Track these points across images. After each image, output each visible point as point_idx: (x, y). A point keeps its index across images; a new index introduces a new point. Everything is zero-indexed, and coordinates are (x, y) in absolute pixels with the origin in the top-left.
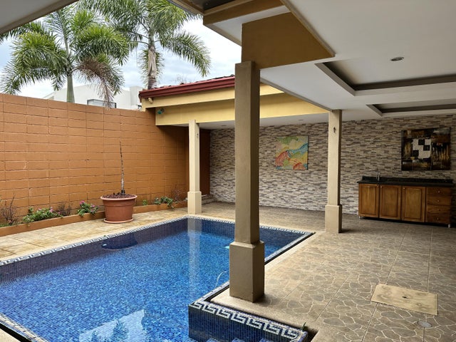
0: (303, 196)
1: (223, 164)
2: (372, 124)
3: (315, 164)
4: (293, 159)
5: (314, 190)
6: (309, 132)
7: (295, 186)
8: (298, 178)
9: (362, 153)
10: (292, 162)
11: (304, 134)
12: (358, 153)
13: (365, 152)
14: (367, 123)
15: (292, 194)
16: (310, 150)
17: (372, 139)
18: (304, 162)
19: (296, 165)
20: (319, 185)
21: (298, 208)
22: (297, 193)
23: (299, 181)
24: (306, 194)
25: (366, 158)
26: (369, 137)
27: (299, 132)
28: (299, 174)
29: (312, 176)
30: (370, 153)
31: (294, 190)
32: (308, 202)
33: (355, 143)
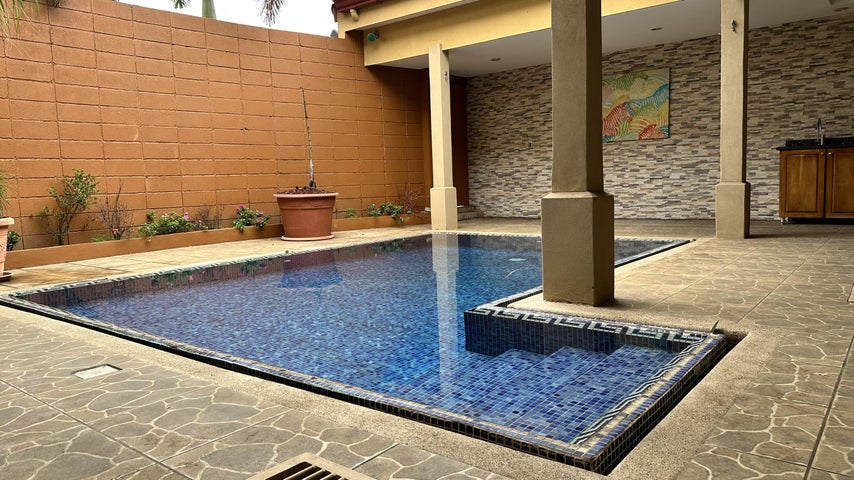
0: (659, 193)
1: (494, 144)
2: (807, 29)
3: (686, 125)
4: (638, 119)
5: (682, 178)
6: (671, 61)
7: (643, 173)
8: (649, 156)
9: (785, 94)
10: (637, 124)
11: (660, 64)
12: (776, 94)
13: (791, 89)
14: (796, 29)
15: (636, 190)
16: (674, 96)
17: (806, 62)
18: (662, 122)
19: (646, 130)
20: (693, 166)
21: (649, 216)
22: (648, 186)
23: (650, 163)
24: (665, 188)
25: (794, 102)
26: (802, 57)
27: (650, 62)
28: (650, 149)
29: (679, 149)
30: (802, 90)
31: (641, 182)
32: (670, 203)
33: (768, 73)
